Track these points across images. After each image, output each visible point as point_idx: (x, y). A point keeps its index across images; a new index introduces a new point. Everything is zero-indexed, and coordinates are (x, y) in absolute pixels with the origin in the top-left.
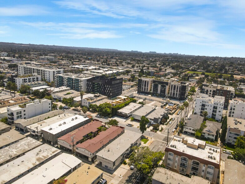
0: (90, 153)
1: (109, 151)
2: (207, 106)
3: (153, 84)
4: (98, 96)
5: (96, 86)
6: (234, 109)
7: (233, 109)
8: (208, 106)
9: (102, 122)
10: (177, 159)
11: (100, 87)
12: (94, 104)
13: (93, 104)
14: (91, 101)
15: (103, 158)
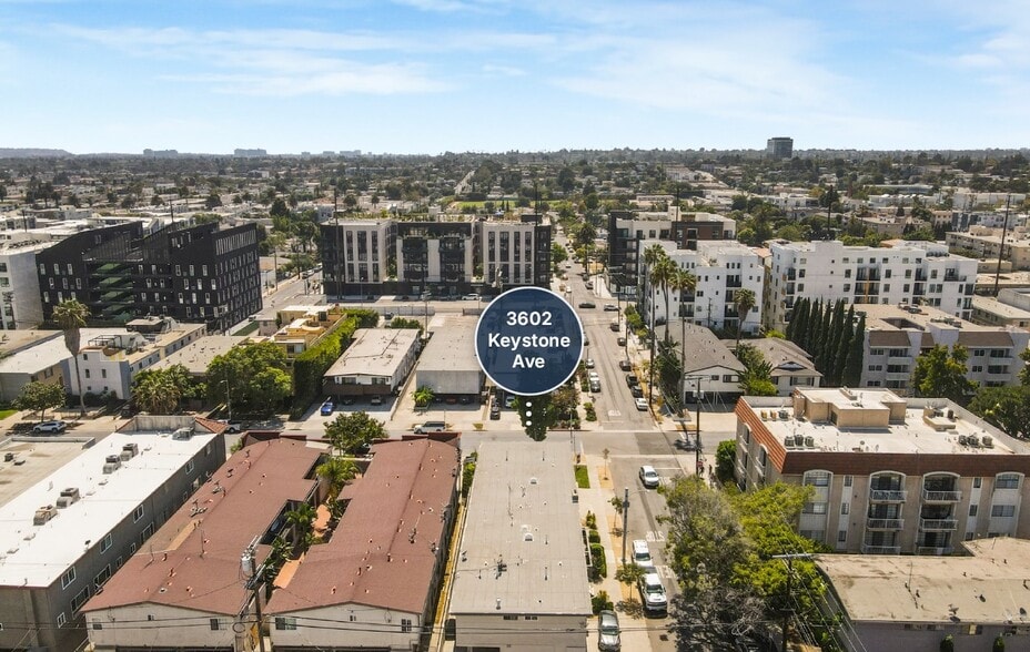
0: (398, 618)
1: (501, 568)
2: (703, 278)
3: (399, 243)
4: (158, 329)
5: (113, 280)
6: (802, 274)
7: (797, 273)
8: (707, 278)
9: (303, 438)
10: (847, 494)
11: (141, 285)
12: (162, 365)
13: (155, 368)
14: (132, 359)
15: (507, 617)
